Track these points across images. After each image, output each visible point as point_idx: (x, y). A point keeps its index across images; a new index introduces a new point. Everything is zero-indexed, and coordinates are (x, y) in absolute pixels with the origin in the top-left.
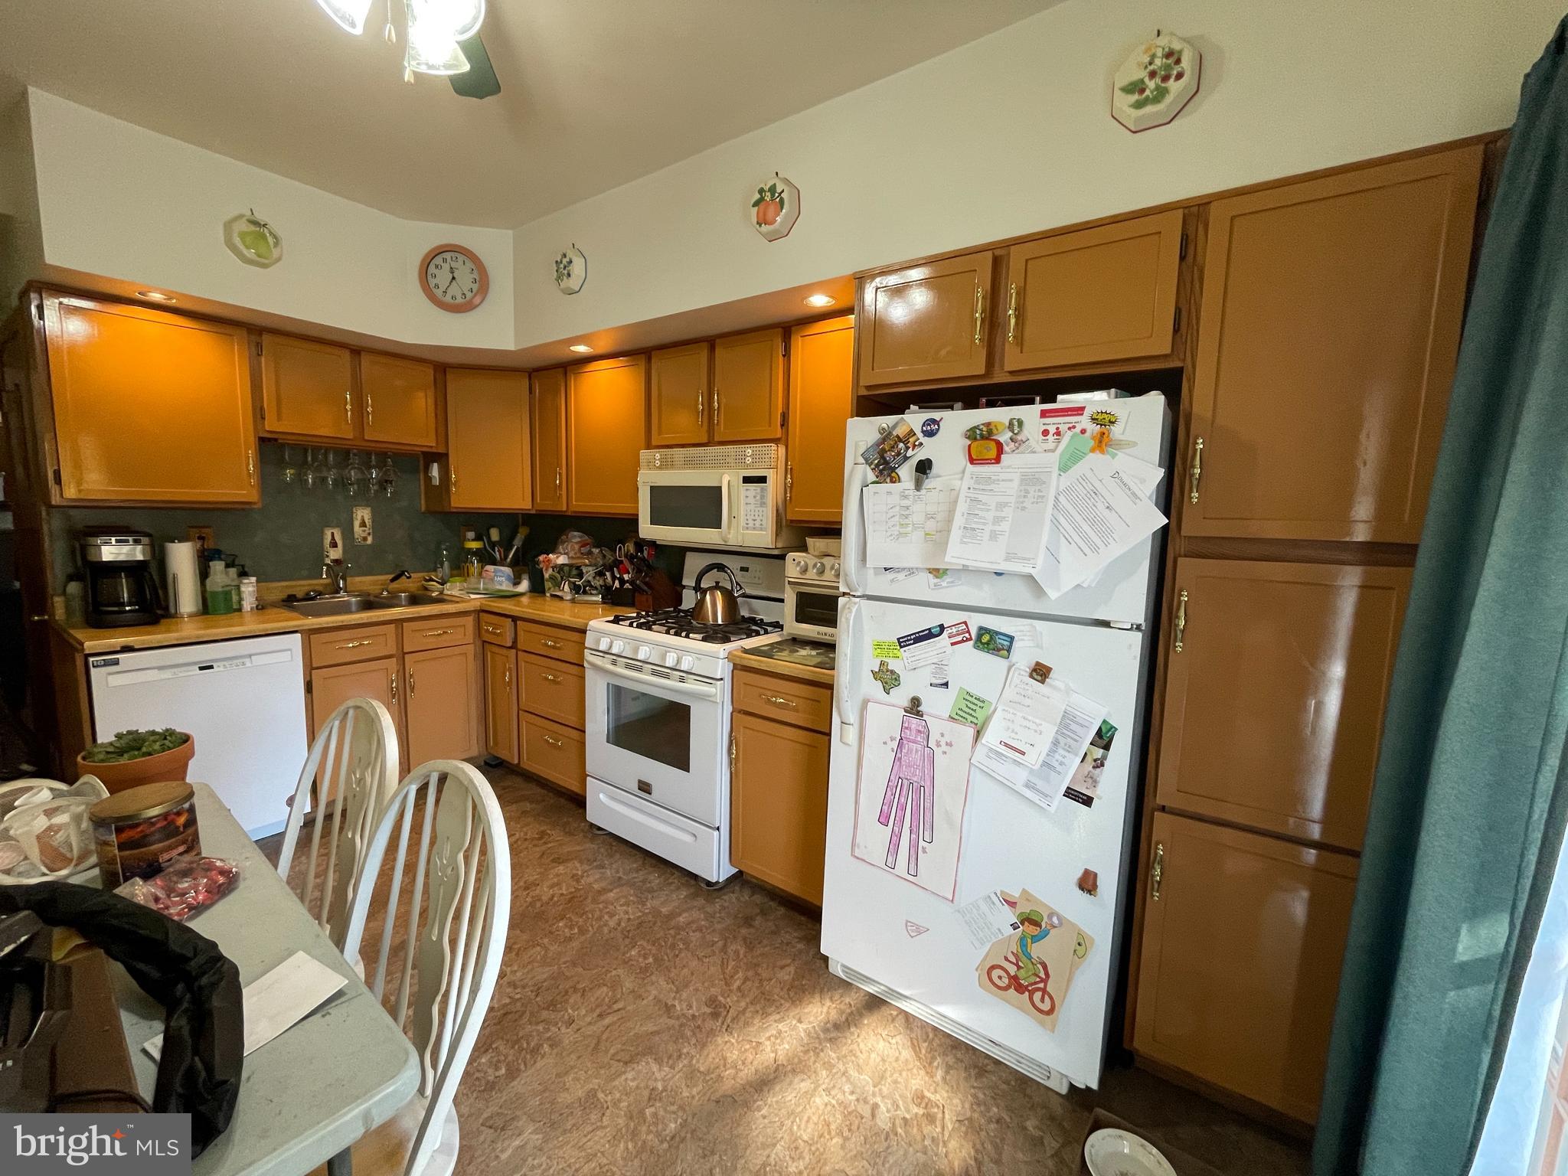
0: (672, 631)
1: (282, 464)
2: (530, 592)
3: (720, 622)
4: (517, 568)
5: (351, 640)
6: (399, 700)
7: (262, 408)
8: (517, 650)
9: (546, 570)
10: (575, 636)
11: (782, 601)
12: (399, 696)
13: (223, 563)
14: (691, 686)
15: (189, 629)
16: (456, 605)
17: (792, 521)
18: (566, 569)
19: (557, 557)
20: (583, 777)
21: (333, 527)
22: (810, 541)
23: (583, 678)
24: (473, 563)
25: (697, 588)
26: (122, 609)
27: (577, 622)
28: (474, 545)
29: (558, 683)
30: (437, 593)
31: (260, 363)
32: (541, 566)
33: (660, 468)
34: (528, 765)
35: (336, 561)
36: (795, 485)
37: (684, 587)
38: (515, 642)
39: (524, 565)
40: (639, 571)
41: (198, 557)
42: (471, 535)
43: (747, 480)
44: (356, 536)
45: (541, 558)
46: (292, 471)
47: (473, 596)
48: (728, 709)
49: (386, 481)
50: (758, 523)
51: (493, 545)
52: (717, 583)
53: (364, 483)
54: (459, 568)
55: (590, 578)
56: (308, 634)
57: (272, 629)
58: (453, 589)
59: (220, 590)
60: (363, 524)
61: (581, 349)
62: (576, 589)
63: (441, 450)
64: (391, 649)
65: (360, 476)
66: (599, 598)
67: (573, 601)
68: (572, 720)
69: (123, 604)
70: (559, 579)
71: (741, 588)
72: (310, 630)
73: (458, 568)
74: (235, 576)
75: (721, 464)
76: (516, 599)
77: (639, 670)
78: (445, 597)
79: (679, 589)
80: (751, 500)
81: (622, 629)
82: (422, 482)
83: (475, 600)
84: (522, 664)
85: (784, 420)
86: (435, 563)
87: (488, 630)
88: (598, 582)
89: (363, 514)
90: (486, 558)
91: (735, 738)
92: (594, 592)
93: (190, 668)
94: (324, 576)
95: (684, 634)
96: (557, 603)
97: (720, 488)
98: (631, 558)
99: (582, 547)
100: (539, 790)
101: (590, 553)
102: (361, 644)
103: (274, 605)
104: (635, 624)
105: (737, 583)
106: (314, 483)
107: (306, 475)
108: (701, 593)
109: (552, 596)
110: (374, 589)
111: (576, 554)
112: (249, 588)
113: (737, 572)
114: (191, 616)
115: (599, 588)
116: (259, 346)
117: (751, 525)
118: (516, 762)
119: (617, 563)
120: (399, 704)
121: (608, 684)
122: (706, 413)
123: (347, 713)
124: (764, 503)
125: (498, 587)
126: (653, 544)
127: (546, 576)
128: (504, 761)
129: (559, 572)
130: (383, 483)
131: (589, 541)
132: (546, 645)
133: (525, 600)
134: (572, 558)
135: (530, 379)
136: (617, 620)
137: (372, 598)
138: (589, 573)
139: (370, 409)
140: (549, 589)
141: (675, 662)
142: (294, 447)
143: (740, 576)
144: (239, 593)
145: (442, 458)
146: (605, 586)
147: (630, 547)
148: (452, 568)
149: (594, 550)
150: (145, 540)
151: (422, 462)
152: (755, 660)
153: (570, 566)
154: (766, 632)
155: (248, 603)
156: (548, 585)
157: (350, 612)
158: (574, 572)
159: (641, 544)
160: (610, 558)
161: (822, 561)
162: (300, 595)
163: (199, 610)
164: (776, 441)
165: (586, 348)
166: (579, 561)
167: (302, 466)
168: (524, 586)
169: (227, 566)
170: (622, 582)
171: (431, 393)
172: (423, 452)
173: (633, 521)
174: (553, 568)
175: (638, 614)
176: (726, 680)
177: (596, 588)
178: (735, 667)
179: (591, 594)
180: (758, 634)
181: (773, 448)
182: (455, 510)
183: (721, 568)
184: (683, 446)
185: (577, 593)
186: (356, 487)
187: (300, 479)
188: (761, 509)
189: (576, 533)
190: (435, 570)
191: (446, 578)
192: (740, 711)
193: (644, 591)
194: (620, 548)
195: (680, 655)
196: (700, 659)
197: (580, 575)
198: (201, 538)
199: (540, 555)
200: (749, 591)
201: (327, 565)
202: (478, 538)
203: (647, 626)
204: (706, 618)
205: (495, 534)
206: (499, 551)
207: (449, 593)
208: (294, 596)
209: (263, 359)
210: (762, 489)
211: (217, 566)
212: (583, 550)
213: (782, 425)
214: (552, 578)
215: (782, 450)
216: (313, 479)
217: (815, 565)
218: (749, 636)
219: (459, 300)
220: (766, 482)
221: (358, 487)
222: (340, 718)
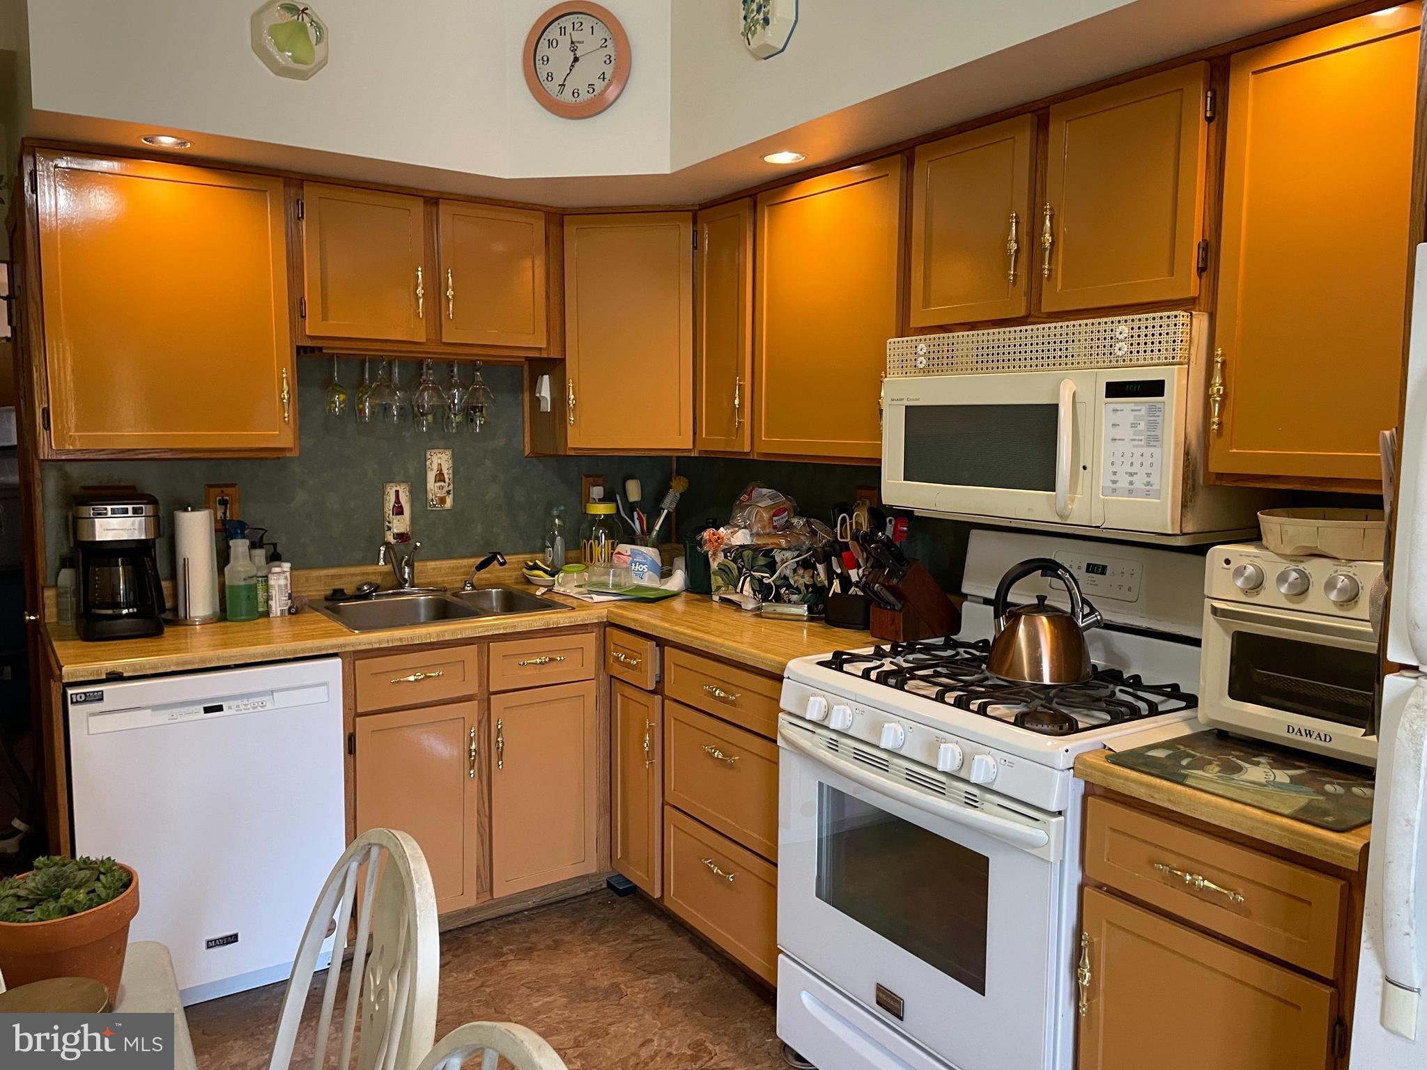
0: (950, 697)
1: (328, 385)
2: (687, 590)
3: (1047, 680)
4: (667, 546)
5: (413, 670)
6: (480, 770)
7: (302, 301)
8: (664, 698)
9: (714, 554)
10: (763, 684)
11: (1197, 642)
12: (480, 763)
13: (247, 542)
14: (989, 817)
15: (201, 647)
16: (573, 614)
17: (1220, 476)
18: (747, 553)
19: (733, 533)
20: (773, 952)
21: (399, 482)
22: (1270, 523)
23: (775, 763)
24: (598, 538)
25: (1000, 605)
26: (117, 611)
27: (764, 657)
28: (602, 510)
29: (731, 767)
30: (543, 590)
31: (299, 230)
32: (706, 548)
33: (926, 371)
34: (678, 905)
35: (401, 537)
36: (1231, 396)
37: (965, 597)
38: (660, 681)
39: (678, 542)
40: (878, 565)
41: (216, 531)
42: (597, 491)
43: (1116, 390)
44: (430, 496)
45: (706, 534)
46: (342, 397)
47: (597, 598)
48: (1073, 876)
49: (474, 408)
50: (1139, 482)
51: (631, 508)
52: (1042, 599)
53: (442, 413)
54: (578, 551)
55: (788, 573)
56: (352, 658)
57: (303, 651)
58: (568, 584)
59: (242, 583)
60: (440, 477)
61: (784, 159)
62: (763, 591)
63: (555, 354)
64: (472, 687)
65: (435, 401)
66: (803, 610)
67: (758, 613)
68: (754, 837)
69: (118, 606)
70: (736, 572)
71: (1093, 611)
72: (355, 652)
73: (577, 546)
74: (263, 561)
75: (1061, 359)
76: (664, 603)
77: (882, 767)
78: (557, 599)
79: (952, 598)
80: (1125, 432)
81: (847, 682)
82: (527, 409)
83: (600, 606)
84: (671, 725)
85: (1205, 260)
86: (543, 539)
87: (618, 658)
88: (802, 579)
89: (440, 460)
90: (620, 532)
91: (1091, 944)
92: (795, 597)
93: (192, 708)
94: (382, 562)
95: (974, 705)
96: (731, 615)
97: (1055, 408)
98: (865, 540)
99: (775, 515)
100: (694, 953)
101: (788, 526)
102: (427, 677)
103: (313, 606)
104: (873, 675)
105: (1084, 601)
106: (372, 413)
107: (363, 403)
108: (1007, 619)
109: (723, 600)
110: (454, 581)
111: (763, 528)
112: (280, 578)
113: (1081, 575)
114: (205, 622)
115: (803, 588)
116: (299, 203)
117: (1123, 483)
118: (657, 895)
119: (836, 549)
120: (480, 778)
121: (821, 784)
122: (1024, 257)
123: (369, 851)
124: (1156, 438)
125: (637, 582)
126: (906, 515)
127: (714, 565)
128: (636, 886)
129: (734, 561)
130: (470, 411)
131: (788, 504)
132: (712, 694)
133: (678, 605)
134: (758, 535)
135: (695, 222)
136: (837, 663)
137: (448, 597)
138: (786, 562)
139: (450, 293)
140: (719, 588)
141: (958, 763)
142: (345, 358)
143: (1088, 585)
144: (267, 588)
145: (554, 366)
146: (814, 585)
147: (861, 518)
148: (567, 549)
149: (795, 521)
150: (147, 509)
151: (526, 373)
152: (1141, 783)
153: (755, 549)
154: (1154, 711)
155: (278, 604)
156: (716, 581)
157: (415, 623)
158: (762, 561)
159: (880, 513)
160: (824, 537)
161: (1301, 567)
162: (349, 591)
163: (214, 613)
164: (1187, 304)
165: (794, 155)
166: (769, 541)
167: (358, 387)
168: (677, 581)
169: (253, 546)
170: (846, 582)
171: (540, 262)
172: (527, 359)
173: (871, 472)
174: (725, 552)
175: (878, 648)
176: (1069, 814)
177: (798, 590)
178: (1090, 791)
179: (790, 602)
180: (1135, 714)
181: (1180, 320)
182: (573, 453)
183: (1049, 567)
184: (972, 326)
185: (765, 599)
186: (430, 417)
187: (353, 408)
188: (1148, 451)
189: (765, 491)
190: (543, 550)
191: (558, 563)
192: (1099, 887)
193: (887, 603)
194: (844, 520)
195: (967, 750)
196: (1011, 764)
197: (771, 567)
198: (223, 503)
199: (704, 529)
200: (1108, 616)
201: (387, 544)
202: (607, 498)
203: (897, 679)
204: (1015, 668)
205: (634, 491)
206: (640, 519)
207: (562, 590)
208: (342, 590)
209: (304, 223)
210: (1153, 410)
211: (239, 546)
212: (779, 520)
213: (1201, 270)
214: (723, 569)
215: (1201, 322)
216: (371, 407)
217: (1282, 578)
218: (1117, 719)
219: (585, 96)
220: (1162, 394)
221: (434, 418)
222: (359, 858)
